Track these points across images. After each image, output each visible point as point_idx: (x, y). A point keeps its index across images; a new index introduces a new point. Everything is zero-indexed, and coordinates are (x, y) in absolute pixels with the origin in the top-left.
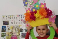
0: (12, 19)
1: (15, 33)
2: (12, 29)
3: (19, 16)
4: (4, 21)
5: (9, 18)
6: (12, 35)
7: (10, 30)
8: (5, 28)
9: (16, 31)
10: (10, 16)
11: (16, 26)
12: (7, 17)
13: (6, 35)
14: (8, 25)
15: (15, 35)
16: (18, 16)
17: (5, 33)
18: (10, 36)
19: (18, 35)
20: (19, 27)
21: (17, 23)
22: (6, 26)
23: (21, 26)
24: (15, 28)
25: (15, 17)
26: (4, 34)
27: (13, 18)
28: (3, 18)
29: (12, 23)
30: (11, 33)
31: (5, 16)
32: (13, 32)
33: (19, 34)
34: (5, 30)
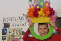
0: (13, 21)
1: (16, 36)
2: (14, 32)
3: (21, 18)
4: (4, 24)
5: (10, 20)
6: (14, 38)
7: (10, 33)
8: (5, 31)
9: (17, 33)
10: (11, 18)
11: (17, 28)
12: (8, 19)
13: (7, 38)
14: (9, 28)
15: (16, 39)
16: (19, 18)
17: (6, 36)
18: (11, 39)
19: (19, 38)
20: (20, 30)
21: (18, 25)
22: (7, 28)
23: (23, 28)
24: (16, 31)
25: (17, 19)
26: (4, 37)
27: (15, 20)
28: (4, 20)
29: (13, 25)
30: (12, 36)
31: (5, 18)
32: (14, 35)
33: (21, 37)
34: (6, 32)
